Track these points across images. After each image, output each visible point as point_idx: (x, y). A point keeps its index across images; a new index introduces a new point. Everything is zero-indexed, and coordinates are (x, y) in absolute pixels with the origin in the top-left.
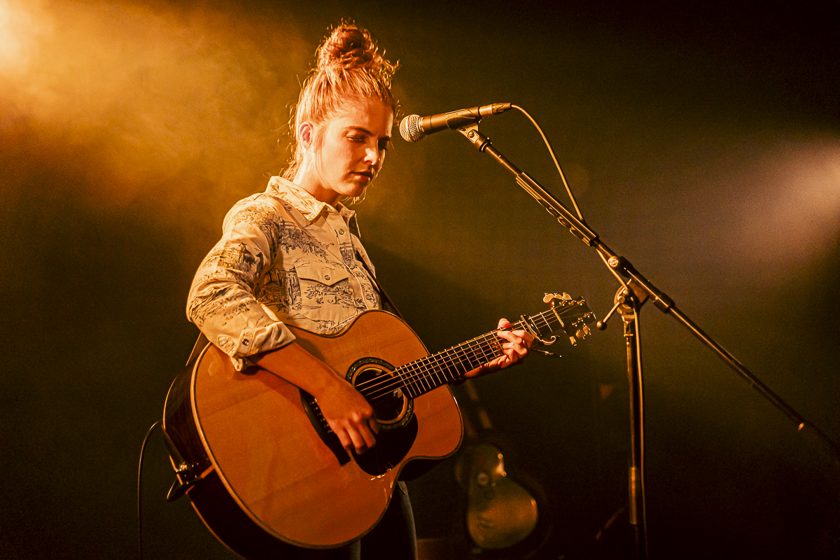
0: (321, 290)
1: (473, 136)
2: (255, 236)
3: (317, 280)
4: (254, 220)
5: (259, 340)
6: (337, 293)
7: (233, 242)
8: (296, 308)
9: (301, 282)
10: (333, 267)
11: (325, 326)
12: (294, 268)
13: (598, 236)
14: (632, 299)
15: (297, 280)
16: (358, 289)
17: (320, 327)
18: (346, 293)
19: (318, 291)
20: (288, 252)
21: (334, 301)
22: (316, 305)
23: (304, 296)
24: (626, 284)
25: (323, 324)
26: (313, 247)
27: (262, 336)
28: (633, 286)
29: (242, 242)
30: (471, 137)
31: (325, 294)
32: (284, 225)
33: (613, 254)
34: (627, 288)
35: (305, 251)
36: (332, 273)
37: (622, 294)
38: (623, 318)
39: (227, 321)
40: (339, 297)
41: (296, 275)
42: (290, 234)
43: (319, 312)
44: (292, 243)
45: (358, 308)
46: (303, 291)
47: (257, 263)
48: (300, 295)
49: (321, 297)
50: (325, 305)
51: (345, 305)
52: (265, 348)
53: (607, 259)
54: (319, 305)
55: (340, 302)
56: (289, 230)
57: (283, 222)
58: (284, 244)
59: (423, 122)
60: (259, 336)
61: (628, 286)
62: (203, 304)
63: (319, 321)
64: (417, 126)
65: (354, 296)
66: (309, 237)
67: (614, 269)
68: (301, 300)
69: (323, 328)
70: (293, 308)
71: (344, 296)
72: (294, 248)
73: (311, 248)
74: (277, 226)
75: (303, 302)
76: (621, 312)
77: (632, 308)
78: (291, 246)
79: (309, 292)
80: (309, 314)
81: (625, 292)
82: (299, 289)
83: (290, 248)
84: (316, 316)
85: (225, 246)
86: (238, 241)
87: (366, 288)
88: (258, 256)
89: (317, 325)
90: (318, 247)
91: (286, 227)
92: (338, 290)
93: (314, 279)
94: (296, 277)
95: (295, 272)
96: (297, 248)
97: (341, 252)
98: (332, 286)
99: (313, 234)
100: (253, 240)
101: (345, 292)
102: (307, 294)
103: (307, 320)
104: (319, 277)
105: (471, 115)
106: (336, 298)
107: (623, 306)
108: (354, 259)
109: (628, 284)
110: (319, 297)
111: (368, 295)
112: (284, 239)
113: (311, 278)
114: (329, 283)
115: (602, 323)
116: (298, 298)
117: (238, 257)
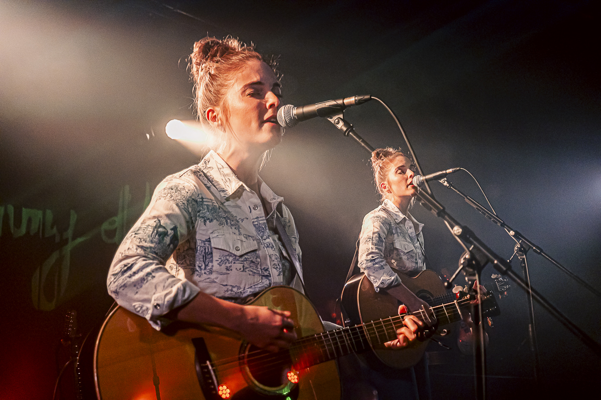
0: (231, 259)
1: (338, 123)
2: (170, 212)
3: (228, 250)
4: (172, 198)
5: (168, 301)
6: (245, 263)
7: (150, 218)
8: (208, 273)
9: (214, 250)
10: (244, 239)
11: (232, 290)
12: (210, 238)
13: (444, 208)
14: (474, 262)
15: (211, 248)
16: (266, 259)
17: (227, 291)
18: (254, 262)
19: (228, 260)
20: (205, 224)
21: (242, 269)
22: (225, 271)
23: (215, 264)
24: (468, 249)
25: (230, 288)
26: (229, 221)
27: (170, 298)
28: (474, 252)
29: (157, 218)
30: (337, 124)
31: (234, 263)
32: (203, 201)
33: (458, 224)
34: (469, 253)
35: (221, 224)
36: (242, 245)
37: (465, 258)
38: (466, 279)
39: (137, 290)
40: (246, 265)
41: (210, 245)
42: (208, 209)
43: (227, 278)
44: (210, 217)
45: (264, 276)
46: (215, 258)
47: (170, 236)
48: (212, 261)
49: (230, 265)
50: (234, 272)
51: (251, 273)
52: (176, 305)
53: (452, 229)
54: (228, 272)
55: (247, 270)
56: (208, 206)
57: (202, 198)
58: (203, 217)
59: (295, 111)
60: (168, 298)
61: (470, 251)
62: (115, 280)
63: (226, 285)
64: (291, 114)
65: (261, 266)
66: (225, 212)
67: (459, 236)
68: (213, 266)
69: (229, 292)
70: (205, 273)
71: (251, 265)
72: (211, 221)
73: (227, 221)
74: (196, 201)
75: (214, 268)
76: (465, 274)
77: (474, 270)
78: (209, 219)
79: (220, 260)
80: (218, 279)
81: (467, 256)
82: (212, 257)
83: (208, 222)
84: (224, 281)
85: (142, 223)
86: (154, 217)
87: (273, 258)
88: (172, 229)
89: (225, 288)
90: (232, 221)
91: (205, 203)
92: (246, 260)
93: (225, 249)
94: (211, 246)
95: (210, 241)
96: (215, 221)
97: (255, 225)
98: (241, 256)
99: (230, 209)
100: (168, 216)
101: (252, 262)
102: (218, 262)
103: (216, 284)
104: (230, 248)
105: (337, 105)
106: (243, 266)
107: (467, 268)
108: (267, 231)
109: (471, 249)
110: (228, 265)
111: (275, 264)
112: (202, 213)
113: (223, 248)
114: (238, 253)
115: (448, 283)
116: (210, 264)
117: (151, 232)
